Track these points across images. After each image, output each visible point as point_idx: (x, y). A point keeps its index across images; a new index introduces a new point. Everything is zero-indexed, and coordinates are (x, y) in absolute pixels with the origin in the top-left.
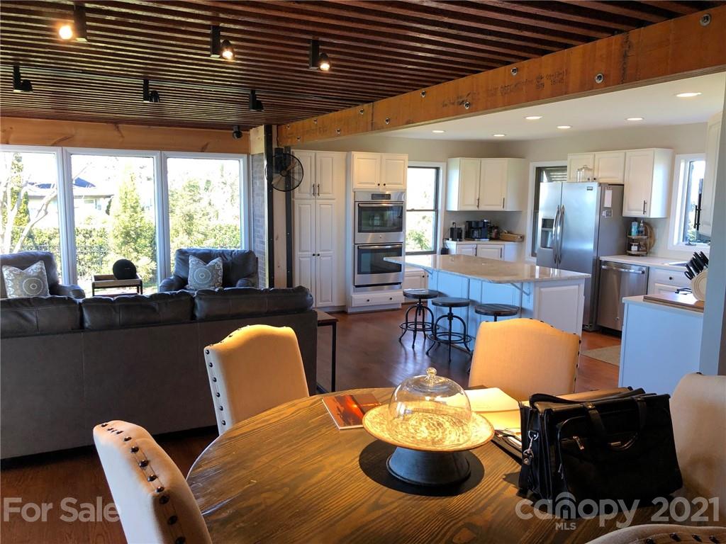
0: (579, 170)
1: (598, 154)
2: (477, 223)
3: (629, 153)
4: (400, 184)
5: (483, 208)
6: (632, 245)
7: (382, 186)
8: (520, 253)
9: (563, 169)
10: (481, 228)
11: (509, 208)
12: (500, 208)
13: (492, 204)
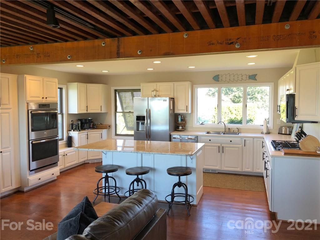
0: (152, 91)
1: (159, 84)
2: (86, 120)
3: (176, 83)
4: (54, 97)
5: (89, 111)
6: (179, 126)
7: (44, 99)
8: (109, 135)
9: (139, 90)
10: (87, 123)
11: (103, 111)
12: (99, 111)
13: (94, 109)
